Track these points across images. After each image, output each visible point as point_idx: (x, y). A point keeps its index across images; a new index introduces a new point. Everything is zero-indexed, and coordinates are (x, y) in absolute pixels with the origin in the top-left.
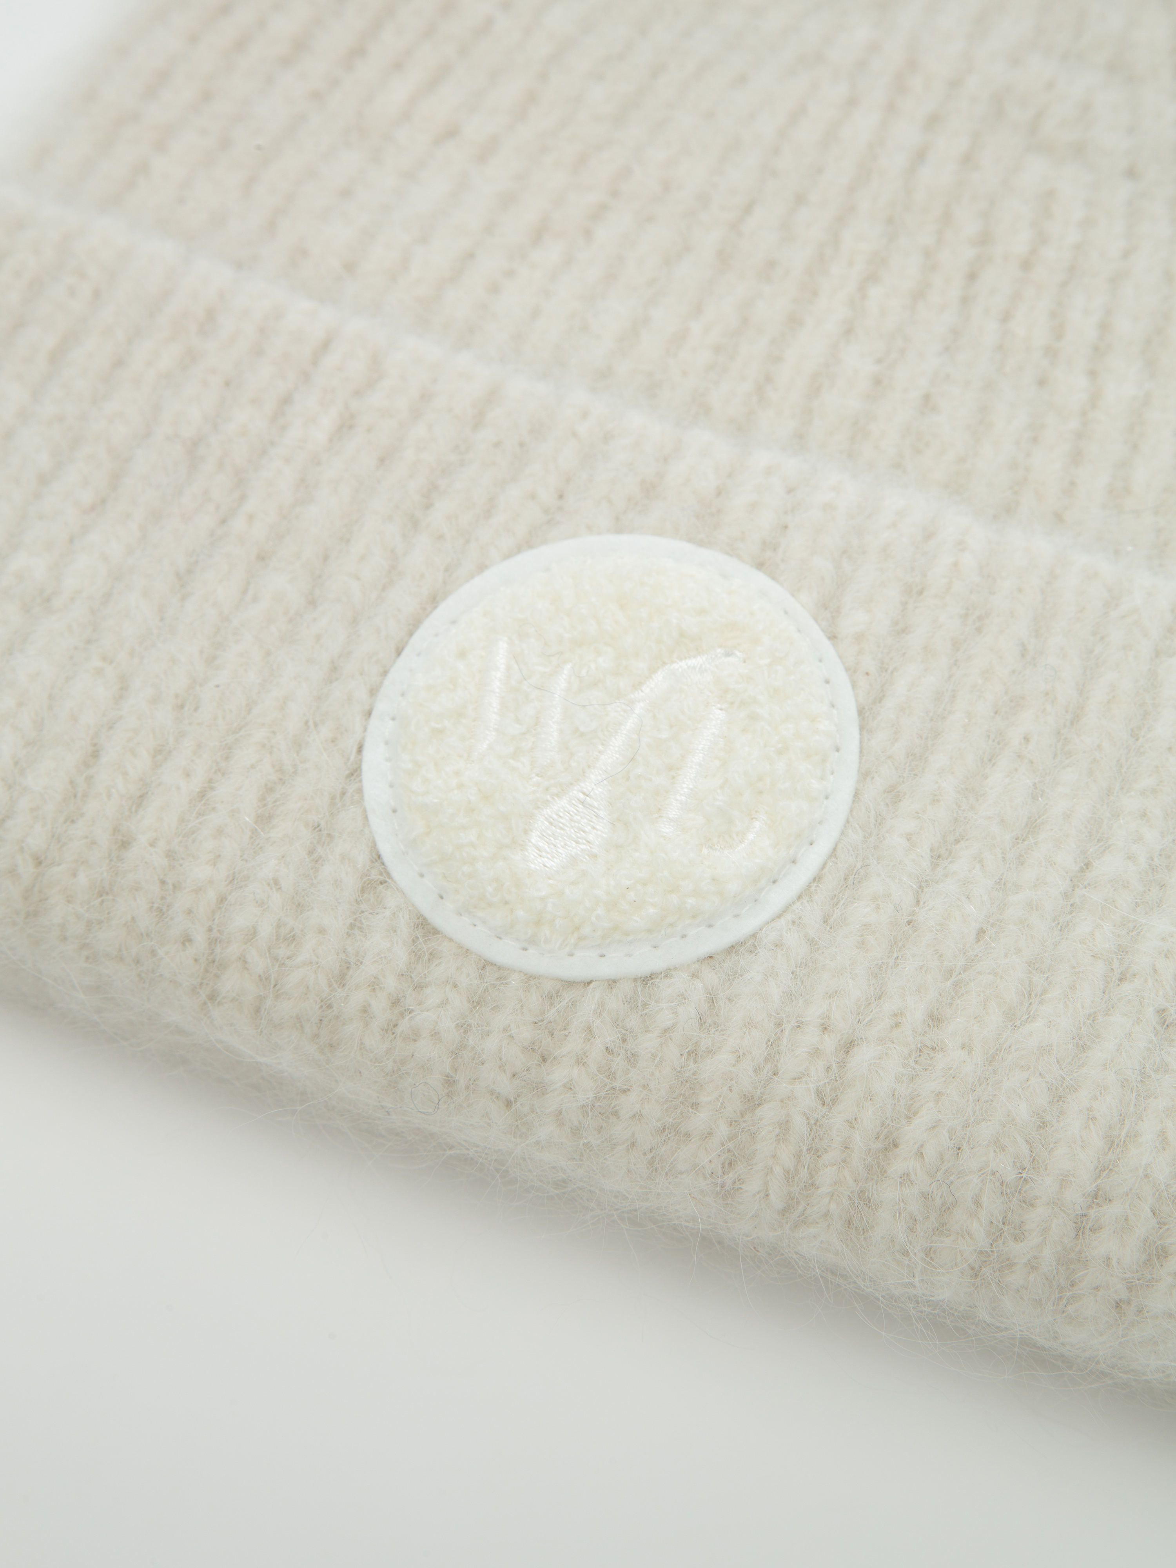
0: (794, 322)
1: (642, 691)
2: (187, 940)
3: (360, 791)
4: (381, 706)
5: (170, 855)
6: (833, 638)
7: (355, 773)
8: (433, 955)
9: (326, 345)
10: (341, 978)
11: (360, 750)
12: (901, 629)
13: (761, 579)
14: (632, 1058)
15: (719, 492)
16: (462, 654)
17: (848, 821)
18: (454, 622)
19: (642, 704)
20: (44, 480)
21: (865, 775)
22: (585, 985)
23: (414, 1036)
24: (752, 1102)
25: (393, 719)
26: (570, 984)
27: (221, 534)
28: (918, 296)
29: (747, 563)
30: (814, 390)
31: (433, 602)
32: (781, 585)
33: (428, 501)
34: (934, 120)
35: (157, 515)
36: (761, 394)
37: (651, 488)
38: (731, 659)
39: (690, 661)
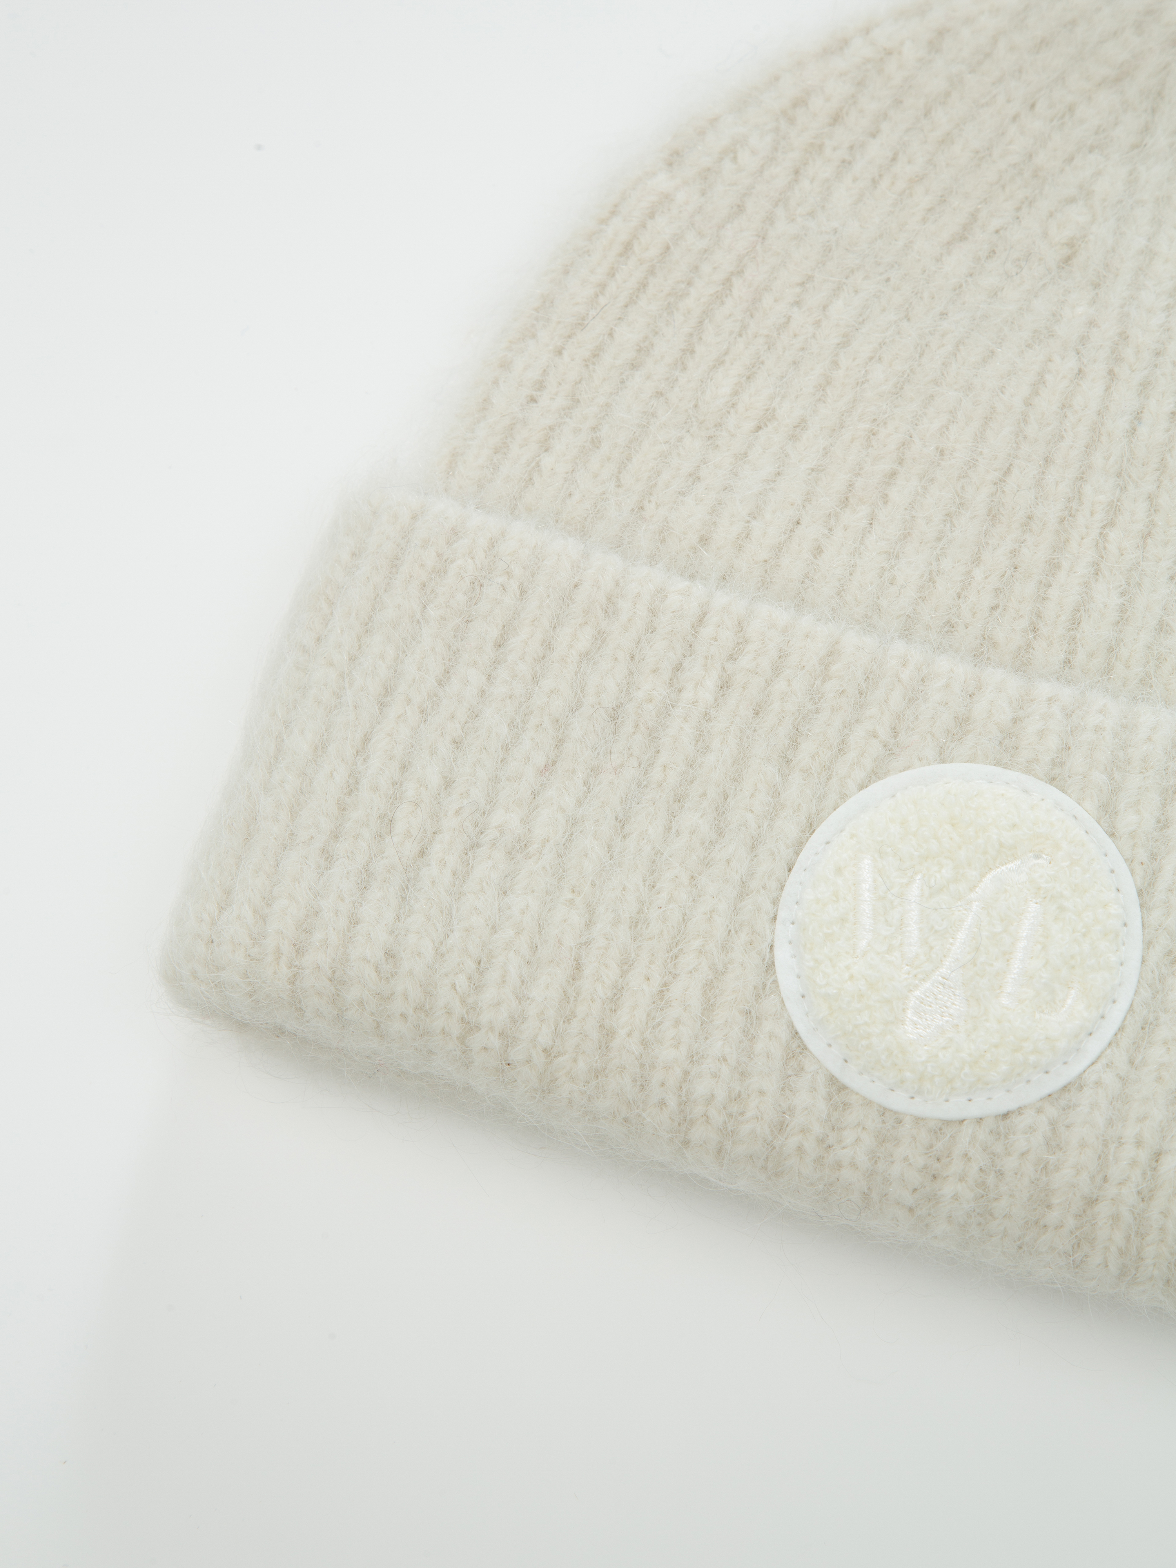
0: (1053, 566)
1: (976, 893)
2: (662, 1104)
3: (775, 982)
4: (782, 915)
5: (644, 1043)
6: (1112, 835)
7: (770, 967)
8: (846, 1105)
9: (701, 620)
10: (781, 1127)
11: (772, 947)
12: (1163, 824)
13: (1053, 792)
14: (1000, 1174)
15: (1015, 721)
16: (839, 871)
17: (1139, 982)
18: (828, 843)
19: (977, 903)
20: (506, 748)
21: (1148, 944)
22: (960, 1123)
23: (839, 1165)
24: (1091, 1202)
25: (793, 923)
26: (948, 1123)
27: (645, 783)
28: (1146, 536)
29: (1042, 780)
30: (1075, 623)
31: (810, 828)
32: (1070, 796)
33: (795, 743)
34: (1145, 386)
35: (595, 771)
36: (1035, 630)
37: (963, 722)
38: (1040, 861)
39: (1009, 866)
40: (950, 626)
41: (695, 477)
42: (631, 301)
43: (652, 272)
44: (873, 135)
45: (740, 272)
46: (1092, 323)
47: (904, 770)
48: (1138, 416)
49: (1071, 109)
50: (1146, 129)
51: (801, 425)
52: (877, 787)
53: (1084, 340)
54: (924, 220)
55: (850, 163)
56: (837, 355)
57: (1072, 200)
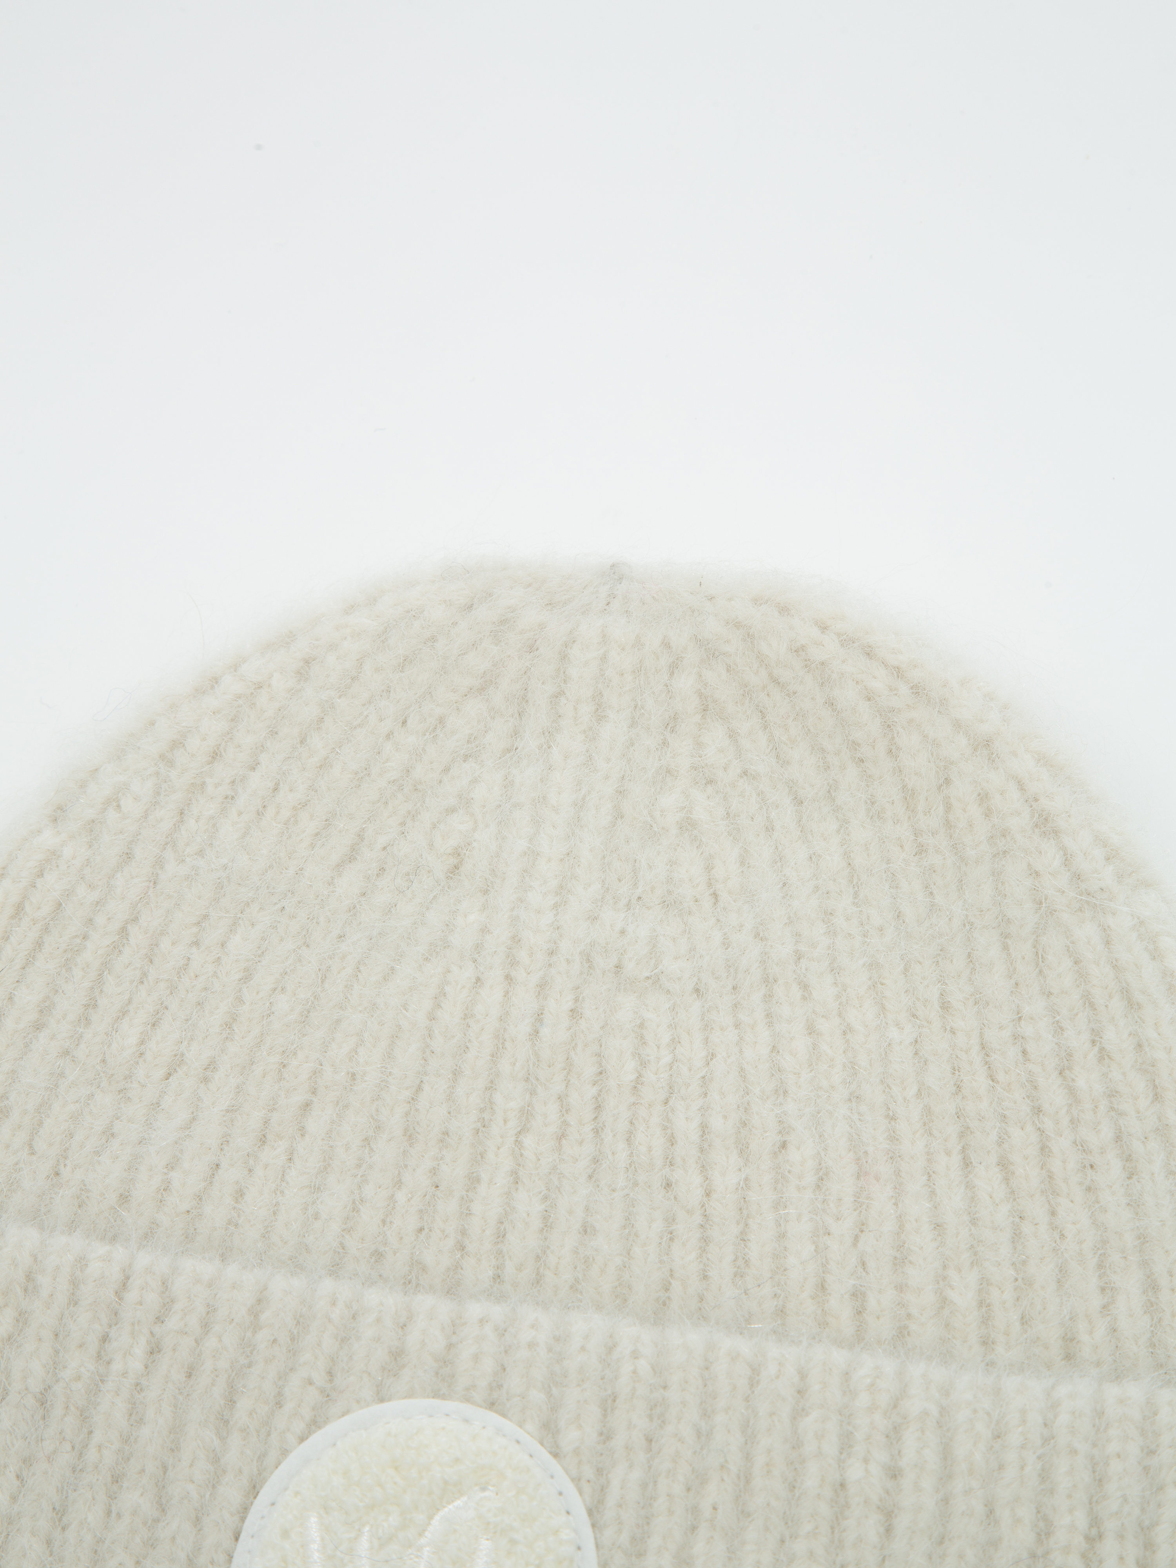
0: (473, 1181)
1: (426, 1537)
6: (556, 1455)
9: (125, 1285)
12: (606, 1436)
13: (493, 1418)
15: (450, 1346)
16: (285, 1534)
18: (273, 1504)
19: (428, 1549)
27: (80, 1467)
28: (561, 1137)
29: (481, 1407)
30: (501, 1236)
31: (254, 1491)
32: (511, 1420)
33: (231, 1402)
34: (543, 987)
35: (28, 1461)
36: (462, 1248)
37: (397, 1354)
38: (487, 1494)
39: (456, 1503)
40: (378, 1256)
41: (109, 1134)
42: (30, 960)
43: (46, 929)
44: (253, 769)
45: (135, 920)
46: (484, 930)
47: (343, 1416)
48: (539, 1017)
49: (441, 720)
50: (516, 733)
51: (211, 1066)
52: (317, 1438)
53: (478, 947)
54: (312, 846)
55: (233, 798)
56: (240, 990)
57: (452, 810)
